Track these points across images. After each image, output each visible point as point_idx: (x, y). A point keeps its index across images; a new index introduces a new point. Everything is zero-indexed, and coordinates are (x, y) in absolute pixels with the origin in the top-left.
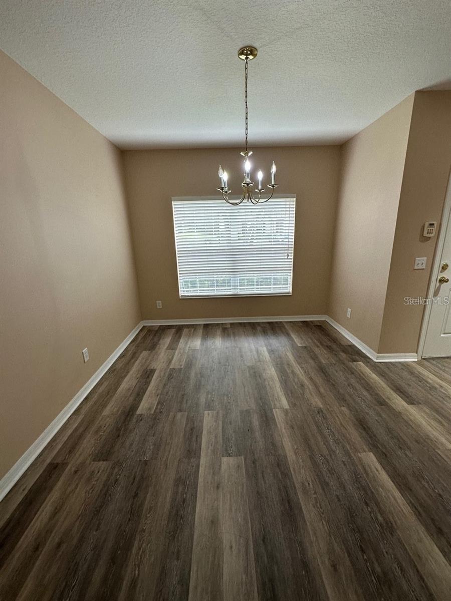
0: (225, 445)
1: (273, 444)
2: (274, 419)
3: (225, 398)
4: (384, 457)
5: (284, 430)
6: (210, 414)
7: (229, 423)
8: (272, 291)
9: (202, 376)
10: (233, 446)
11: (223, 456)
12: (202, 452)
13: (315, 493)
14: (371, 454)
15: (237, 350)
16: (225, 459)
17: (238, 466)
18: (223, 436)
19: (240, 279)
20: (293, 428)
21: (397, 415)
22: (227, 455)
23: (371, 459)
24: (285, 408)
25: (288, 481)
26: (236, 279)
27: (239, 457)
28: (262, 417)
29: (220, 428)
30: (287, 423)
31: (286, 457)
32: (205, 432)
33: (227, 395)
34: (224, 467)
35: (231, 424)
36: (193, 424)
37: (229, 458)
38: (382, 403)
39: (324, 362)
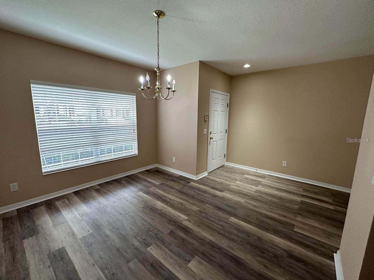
0: (182, 258)
1: (201, 239)
2: (188, 228)
3: (151, 233)
4: (235, 216)
5: (197, 230)
6: (152, 248)
7: (169, 245)
8: (124, 155)
9: (118, 229)
10: (186, 255)
11: (187, 264)
12: (174, 273)
13: (235, 246)
14: (231, 217)
15: (124, 200)
16: (190, 265)
17: (199, 262)
18: (175, 254)
19: (100, 150)
20: (200, 226)
21: (223, 198)
22: (188, 262)
23: (233, 219)
24: (186, 219)
25: (223, 250)
26: (98, 149)
27: (195, 258)
28: (182, 230)
29: (168, 251)
30: (195, 225)
31: (211, 241)
32: (162, 261)
33: (150, 231)
34: (194, 269)
35: (171, 245)
36: (149, 262)
37: (191, 262)
38: (215, 196)
39: (178, 188)
